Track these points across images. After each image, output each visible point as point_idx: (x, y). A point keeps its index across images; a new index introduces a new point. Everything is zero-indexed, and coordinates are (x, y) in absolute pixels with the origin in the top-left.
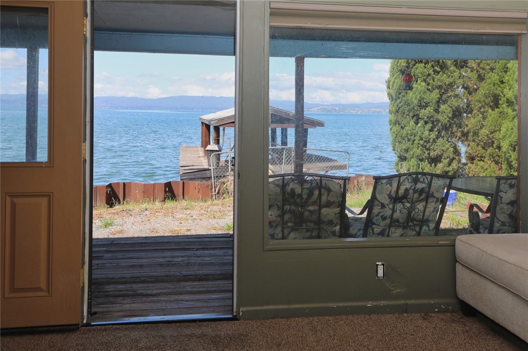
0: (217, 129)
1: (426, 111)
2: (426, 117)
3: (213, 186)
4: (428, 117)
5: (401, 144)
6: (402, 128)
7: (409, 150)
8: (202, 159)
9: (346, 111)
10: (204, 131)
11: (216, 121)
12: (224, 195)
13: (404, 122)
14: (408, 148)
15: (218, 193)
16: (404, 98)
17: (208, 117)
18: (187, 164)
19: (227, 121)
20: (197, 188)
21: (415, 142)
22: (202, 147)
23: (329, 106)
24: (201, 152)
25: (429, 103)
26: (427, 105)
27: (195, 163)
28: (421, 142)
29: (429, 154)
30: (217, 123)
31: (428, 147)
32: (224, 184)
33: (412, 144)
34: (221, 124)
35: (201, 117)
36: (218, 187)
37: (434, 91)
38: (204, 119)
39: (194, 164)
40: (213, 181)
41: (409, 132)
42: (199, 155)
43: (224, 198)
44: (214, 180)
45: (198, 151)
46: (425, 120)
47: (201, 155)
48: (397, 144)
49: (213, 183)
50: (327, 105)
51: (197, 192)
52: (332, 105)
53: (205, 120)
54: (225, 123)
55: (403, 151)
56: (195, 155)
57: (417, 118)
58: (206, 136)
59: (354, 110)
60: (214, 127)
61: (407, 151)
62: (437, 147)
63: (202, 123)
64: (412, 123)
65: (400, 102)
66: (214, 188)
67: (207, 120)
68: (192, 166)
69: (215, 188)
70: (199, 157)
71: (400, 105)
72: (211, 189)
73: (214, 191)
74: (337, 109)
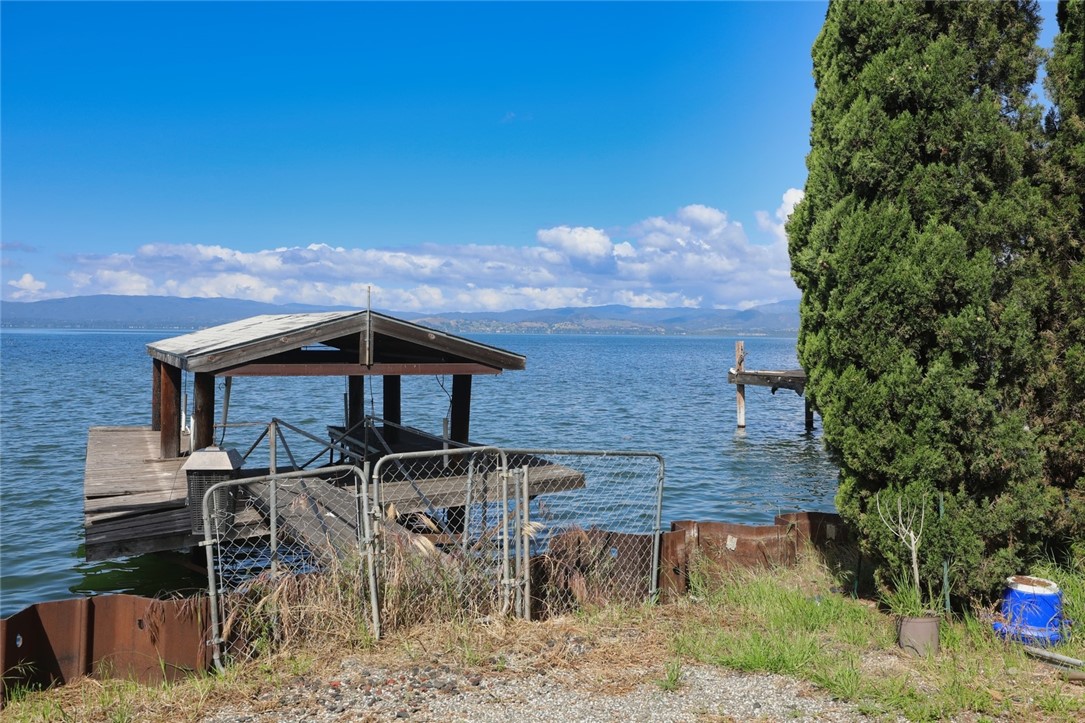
0: (205, 382)
1: (960, 319)
2: (959, 341)
3: (213, 612)
4: (967, 342)
5: (870, 433)
6: (873, 377)
7: (899, 452)
8: (157, 466)
9: (472, 328)
10: (163, 387)
11: (205, 359)
12: (255, 644)
13: (877, 359)
14: (896, 445)
15: (232, 636)
16: (880, 278)
17: (174, 345)
18: (110, 489)
19: (239, 357)
20: (147, 626)
21: (920, 424)
22: (156, 428)
23: (435, 317)
24: (151, 447)
25: (969, 293)
26: (963, 299)
27: (134, 481)
28: (944, 425)
29: (967, 464)
30: (209, 363)
31: (966, 441)
32: (257, 601)
33: (909, 432)
34: (223, 366)
35: (152, 345)
36: (232, 615)
37: (977, 254)
38: (161, 352)
39: (130, 488)
40: (212, 593)
41: (901, 390)
42: (144, 457)
43: (256, 655)
44: (218, 587)
45: (143, 441)
46: (956, 349)
47: (153, 456)
48: (851, 430)
49: (213, 599)
50: (431, 316)
51: (148, 640)
52: (443, 315)
53: (166, 353)
54: (234, 363)
55: (876, 454)
56: (133, 457)
57: (926, 346)
58: (167, 399)
59: (489, 326)
60: (196, 374)
61: (889, 454)
62: (995, 442)
63: (157, 363)
64: (908, 360)
65: (866, 293)
66: (214, 618)
67: (174, 356)
68: (126, 493)
69: (220, 619)
70: (149, 461)
71: (867, 299)
72: (206, 625)
73: (215, 631)
74: (453, 323)
